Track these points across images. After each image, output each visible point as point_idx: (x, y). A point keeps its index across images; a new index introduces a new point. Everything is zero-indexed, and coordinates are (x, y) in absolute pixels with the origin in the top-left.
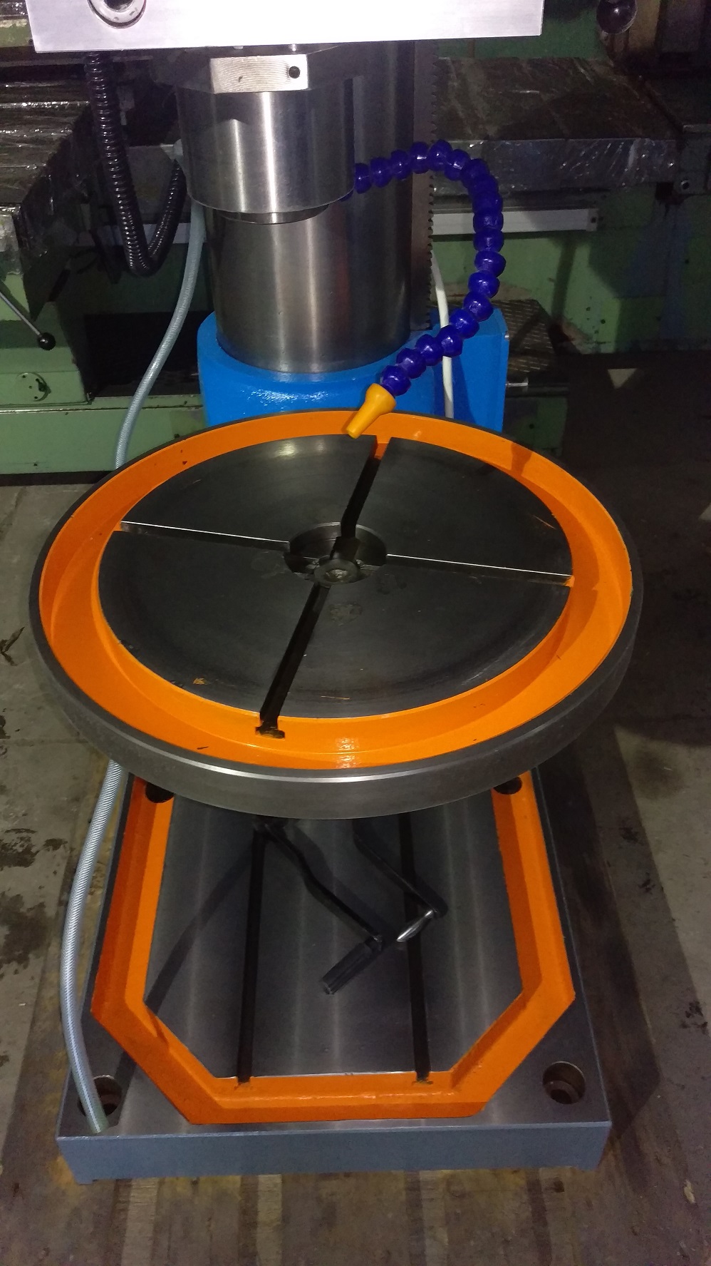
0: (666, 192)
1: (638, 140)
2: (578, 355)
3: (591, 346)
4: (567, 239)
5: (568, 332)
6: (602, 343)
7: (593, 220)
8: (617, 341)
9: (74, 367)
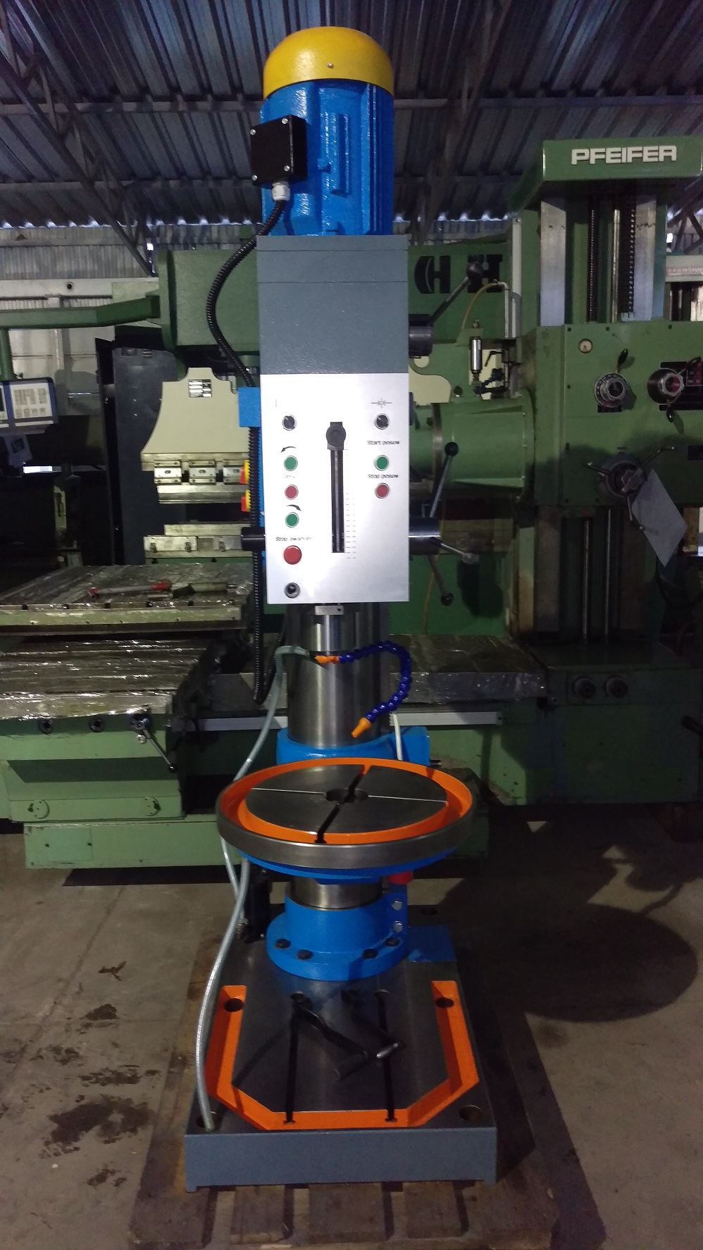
0: (542, 703)
1: (521, 674)
2: (501, 806)
3: (511, 800)
4: (484, 729)
5: (495, 791)
6: (518, 798)
7: (500, 718)
8: (527, 797)
9: (178, 793)
